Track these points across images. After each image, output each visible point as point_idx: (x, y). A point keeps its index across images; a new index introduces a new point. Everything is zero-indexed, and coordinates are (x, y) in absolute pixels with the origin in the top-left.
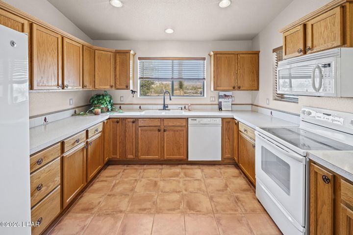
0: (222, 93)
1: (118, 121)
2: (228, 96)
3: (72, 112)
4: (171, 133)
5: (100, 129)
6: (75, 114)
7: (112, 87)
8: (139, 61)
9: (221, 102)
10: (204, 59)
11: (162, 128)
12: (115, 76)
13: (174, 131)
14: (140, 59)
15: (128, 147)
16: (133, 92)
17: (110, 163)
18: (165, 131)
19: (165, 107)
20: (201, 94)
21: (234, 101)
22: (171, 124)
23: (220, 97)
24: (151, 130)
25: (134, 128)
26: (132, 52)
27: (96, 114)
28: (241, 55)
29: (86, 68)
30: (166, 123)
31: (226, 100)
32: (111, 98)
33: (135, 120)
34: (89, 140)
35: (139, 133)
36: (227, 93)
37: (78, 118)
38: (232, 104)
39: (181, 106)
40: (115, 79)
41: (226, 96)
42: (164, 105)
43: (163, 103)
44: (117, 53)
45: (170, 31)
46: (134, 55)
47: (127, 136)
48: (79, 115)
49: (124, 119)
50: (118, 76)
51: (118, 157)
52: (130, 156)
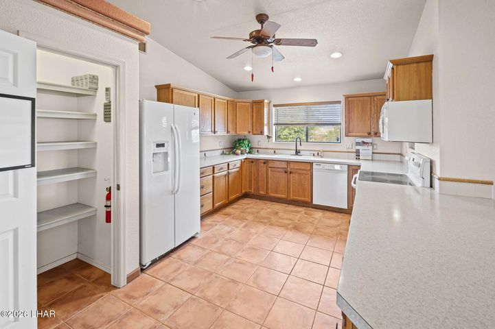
0: (360, 140)
1: (252, 161)
2: (367, 143)
3: (220, 152)
4: (296, 176)
5: (238, 165)
6: (223, 154)
7: (249, 132)
8: (274, 108)
9: (359, 150)
10: (339, 102)
11: (289, 170)
12: (253, 123)
13: (300, 174)
14: (275, 106)
15: (260, 184)
16: (269, 137)
17: (246, 196)
18: (291, 173)
19: (297, 152)
20: (338, 140)
21: (376, 149)
22: (296, 167)
23: (358, 144)
24: (279, 172)
25: (265, 169)
26: (266, 101)
27: (237, 154)
28: (379, 97)
29: (230, 118)
30: (292, 166)
31: (365, 147)
32: (249, 142)
33: (266, 162)
34: (230, 171)
35: (269, 173)
36: (366, 140)
37: (225, 156)
38: (373, 153)
39: (313, 152)
40: (253, 126)
41: (364, 143)
42: (296, 150)
43: (295, 148)
44: (255, 103)
45: (298, 79)
46: (269, 104)
47: (260, 174)
48: (226, 154)
49: (258, 160)
50: (254, 124)
51: (253, 191)
52: (262, 192)
